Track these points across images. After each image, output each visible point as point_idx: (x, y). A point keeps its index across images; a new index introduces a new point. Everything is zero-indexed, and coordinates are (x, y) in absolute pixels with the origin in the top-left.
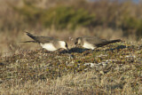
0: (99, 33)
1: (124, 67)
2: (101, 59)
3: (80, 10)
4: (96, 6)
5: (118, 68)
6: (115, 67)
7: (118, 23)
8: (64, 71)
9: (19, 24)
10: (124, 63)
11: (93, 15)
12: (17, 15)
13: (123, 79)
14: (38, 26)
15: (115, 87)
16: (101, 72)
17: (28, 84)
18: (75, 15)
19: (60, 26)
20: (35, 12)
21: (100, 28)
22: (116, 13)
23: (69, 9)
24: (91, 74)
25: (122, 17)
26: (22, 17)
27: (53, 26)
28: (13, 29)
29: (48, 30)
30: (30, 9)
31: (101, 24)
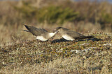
0: (82, 26)
1: (102, 53)
2: (84, 47)
3: (67, 9)
4: (79, 5)
5: (97, 54)
6: (95, 53)
7: (97, 19)
8: (55, 56)
9: (19, 20)
10: (102, 50)
11: (77, 12)
12: (17, 13)
13: (101, 62)
14: (34, 21)
15: (95, 68)
16: (84, 57)
17: (26, 67)
18: (62, 13)
19: (51, 22)
20: (31, 10)
21: (82, 22)
22: (95, 11)
23: (58, 8)
24: (76, 59)
25: (100, 14)
26: (21, 14)
27: (45, 21)
28: (14, 24)
29: (41, 24)
30: (27, 8)
31: (83, 19)
